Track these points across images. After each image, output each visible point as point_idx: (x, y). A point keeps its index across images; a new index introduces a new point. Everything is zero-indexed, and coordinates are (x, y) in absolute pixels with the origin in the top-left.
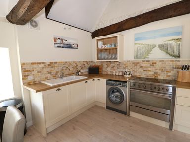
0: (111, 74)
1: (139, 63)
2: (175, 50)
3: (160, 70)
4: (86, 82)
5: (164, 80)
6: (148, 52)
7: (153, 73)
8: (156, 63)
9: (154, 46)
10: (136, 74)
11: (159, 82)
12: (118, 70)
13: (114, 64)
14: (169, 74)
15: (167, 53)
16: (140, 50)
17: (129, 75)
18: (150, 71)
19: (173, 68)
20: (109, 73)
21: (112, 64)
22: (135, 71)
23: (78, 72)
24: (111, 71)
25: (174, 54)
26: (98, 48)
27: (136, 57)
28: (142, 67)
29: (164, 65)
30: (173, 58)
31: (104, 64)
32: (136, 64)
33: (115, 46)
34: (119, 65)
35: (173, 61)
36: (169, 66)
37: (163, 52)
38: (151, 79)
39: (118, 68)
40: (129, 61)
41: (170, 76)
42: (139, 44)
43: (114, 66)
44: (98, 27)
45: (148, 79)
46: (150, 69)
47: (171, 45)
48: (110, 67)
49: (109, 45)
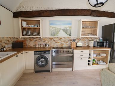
0: (34, 46)
1: (52, 38)
2: (69, 32)
3: (63, 42)
4: (17, 56)
5: (65, 47)
6: (58, 32)
7: (60, 44)
8: (61, 38)
9: (60, 29)
10: (51, 45)
11: (63, 48)
12: (39, 43)
13: (36, 40)
14: (67, 44)
15: (66, 33)
16: (53, 30)
17: (48, 46)
18: (59, 43)
19: (69, 40)
20: (32, 46)
21: (34, 40)
22: (51, 43)
23: (3, 48)
24: (34, 44)
25: (69, 34)
26: (22, 26)
27: (51, 35)
28: (54, 41)
29: (65, 39)
30: (68, 36)
31: (27, 40)
32: (51, 39)
33: (38, 27)
34: (40, 40)
35: (68, 37)
36: (67, 39)
37: (64, 33)
38: (59, 47)
39: (39, 42)
40: (47, 37)
41: (67, 45)
42: (53, 27)
43: (36, 41)
44: (19, 9)
45: (58, 47)
46: (59, 42)
47: (68, 29)
48: (33, 41)
49: (32, 25)
